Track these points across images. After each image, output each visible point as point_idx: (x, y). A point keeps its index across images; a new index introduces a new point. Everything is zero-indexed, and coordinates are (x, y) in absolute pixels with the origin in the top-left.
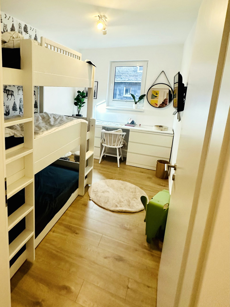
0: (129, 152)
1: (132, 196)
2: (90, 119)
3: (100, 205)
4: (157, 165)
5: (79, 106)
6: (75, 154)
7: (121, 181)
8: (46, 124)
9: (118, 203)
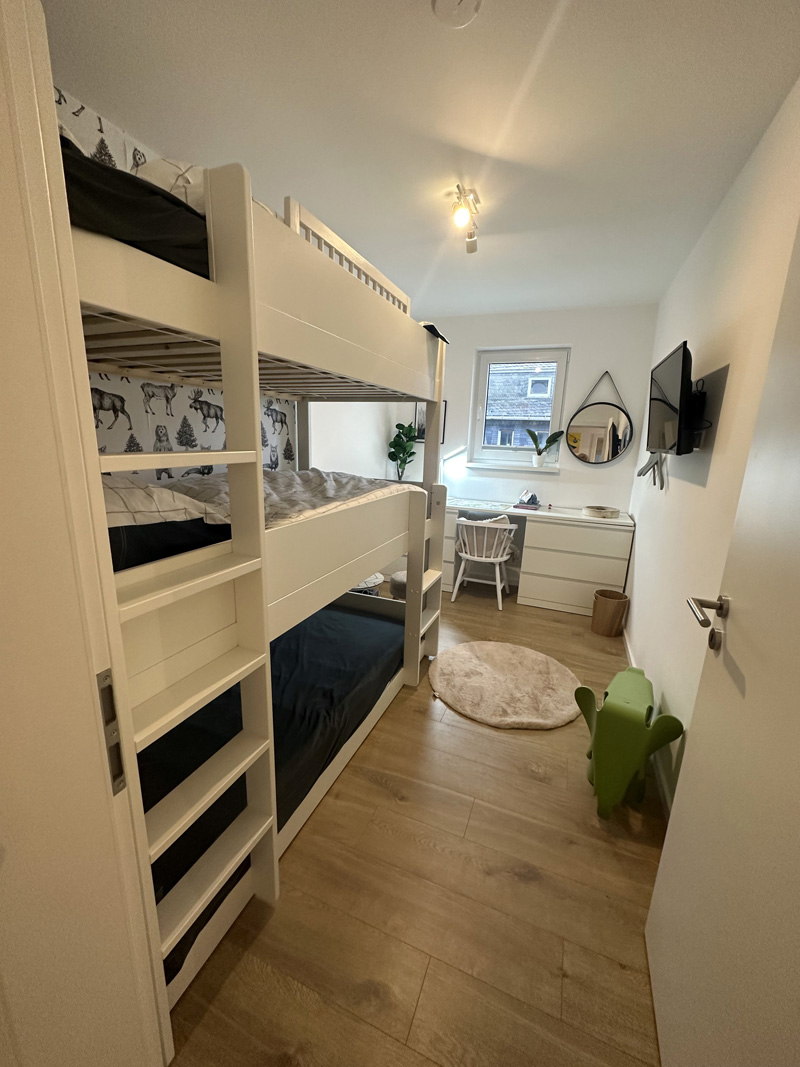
0: (524, 573)
1: (541, 684)
2: (432, 487)
3: (462, 712)
4: (595, 603)
5: (399, 462)
6: (393, 580)
7: (509, 645)
8: (315, 496)
9: (508, 704)
